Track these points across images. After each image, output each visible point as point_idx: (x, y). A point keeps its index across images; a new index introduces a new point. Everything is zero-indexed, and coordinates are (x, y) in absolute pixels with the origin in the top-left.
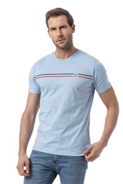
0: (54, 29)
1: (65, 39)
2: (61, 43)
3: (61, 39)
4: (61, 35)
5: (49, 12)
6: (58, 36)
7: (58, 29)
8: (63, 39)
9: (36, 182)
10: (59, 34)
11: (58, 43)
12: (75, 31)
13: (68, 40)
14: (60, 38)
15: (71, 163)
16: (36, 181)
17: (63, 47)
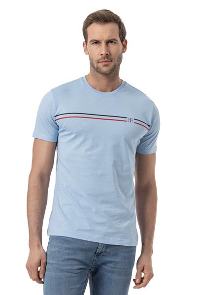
0: (97, 42)
1: (112, 61)
2: (105, 66)
3: (106, 60)
4: (107, 54)
5: (92, 14)
6: (102, 55)
7: (103, 44)
8: (109, 60)
9: (73, 289)
10: (104, 52)
11: (100, 65)
12: (126, 49)
13: (116, 62)
14: (104, 58)
15: (124, 256)
16: (74, 287)
17: (107, 73)
